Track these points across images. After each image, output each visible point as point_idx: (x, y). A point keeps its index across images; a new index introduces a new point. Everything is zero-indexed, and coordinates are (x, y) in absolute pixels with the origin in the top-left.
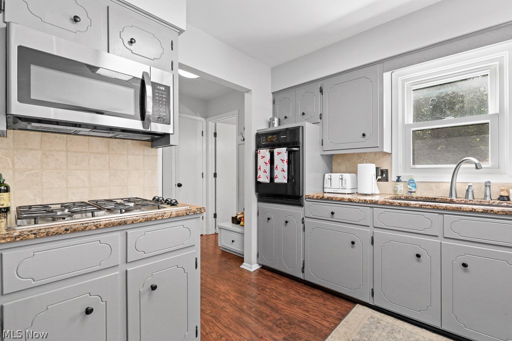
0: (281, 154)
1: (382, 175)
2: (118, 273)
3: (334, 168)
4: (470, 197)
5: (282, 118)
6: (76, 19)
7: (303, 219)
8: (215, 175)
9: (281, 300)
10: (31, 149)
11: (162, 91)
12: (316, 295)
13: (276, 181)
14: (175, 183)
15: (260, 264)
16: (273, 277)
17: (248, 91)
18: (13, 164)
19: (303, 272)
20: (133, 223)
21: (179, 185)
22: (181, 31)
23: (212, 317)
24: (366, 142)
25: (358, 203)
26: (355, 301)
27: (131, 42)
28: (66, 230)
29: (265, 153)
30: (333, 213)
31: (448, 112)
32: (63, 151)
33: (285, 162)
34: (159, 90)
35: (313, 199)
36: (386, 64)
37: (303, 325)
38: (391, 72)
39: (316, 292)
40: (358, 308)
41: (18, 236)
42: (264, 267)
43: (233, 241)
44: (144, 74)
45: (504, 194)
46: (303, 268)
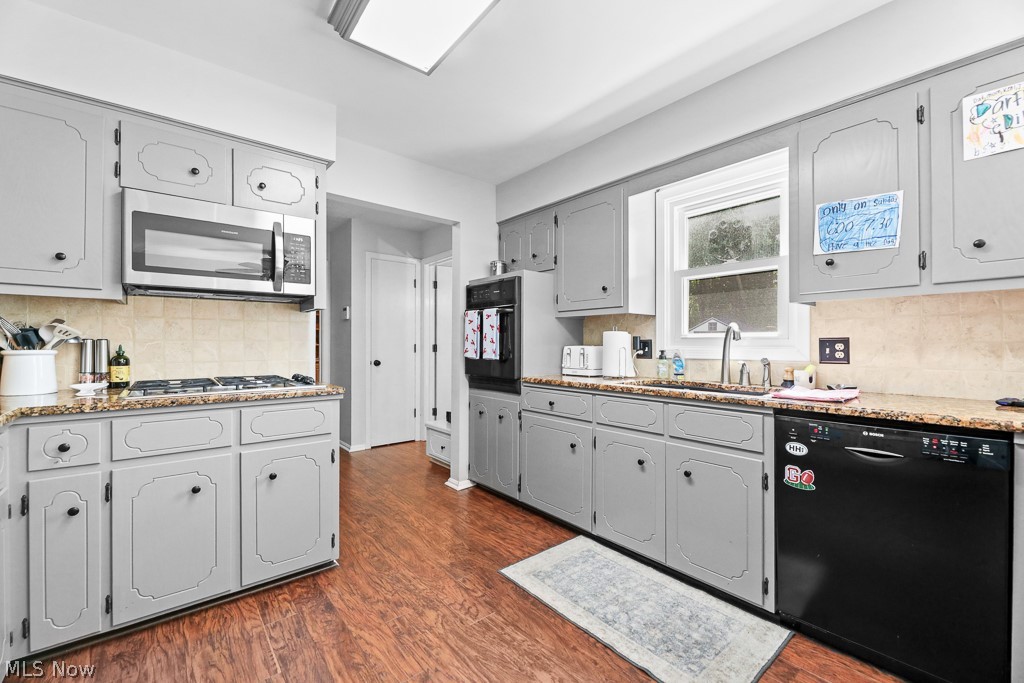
0: (492, 316)
1: (643, 348)
2: (230, 455)
3: (586, 337)
4: (745, 382)
5: (509, 262)
6: (194, 171)
7: (520, 413)
8: (435, 348)
9: (477, 525)
10: (153, 317)
11: (300, 242)
12: (530, 522)
13: (485, 356)
14: (369, 359)
15: (474, 482)
16: (485, 499)
17: (456, 224)
18: (134, 334)
19: (520, 490)
20: (246, 400)
21: (377, 363)
22: (329, 164)
23: (374, 537)
24: (609, 300)
25: (578, 388)
26: (576, 531)
27: (261, 186)
28: (173, 403)
29: (473, 314)
30: (551, 404)
31: (731, 252)
32: (188, 318)
33: (495, 329)
34: (295, 241)
35: (530, 383)
36: (632, 184)
37: (487, 553)
38: (655, 190)
39: (533, 519)
40: (581, 540)
41: (126, 405)
42: (478, 486)
43: (442, 448)
44: (277, 225)
45: (788, 377)
46: (520, 485)
